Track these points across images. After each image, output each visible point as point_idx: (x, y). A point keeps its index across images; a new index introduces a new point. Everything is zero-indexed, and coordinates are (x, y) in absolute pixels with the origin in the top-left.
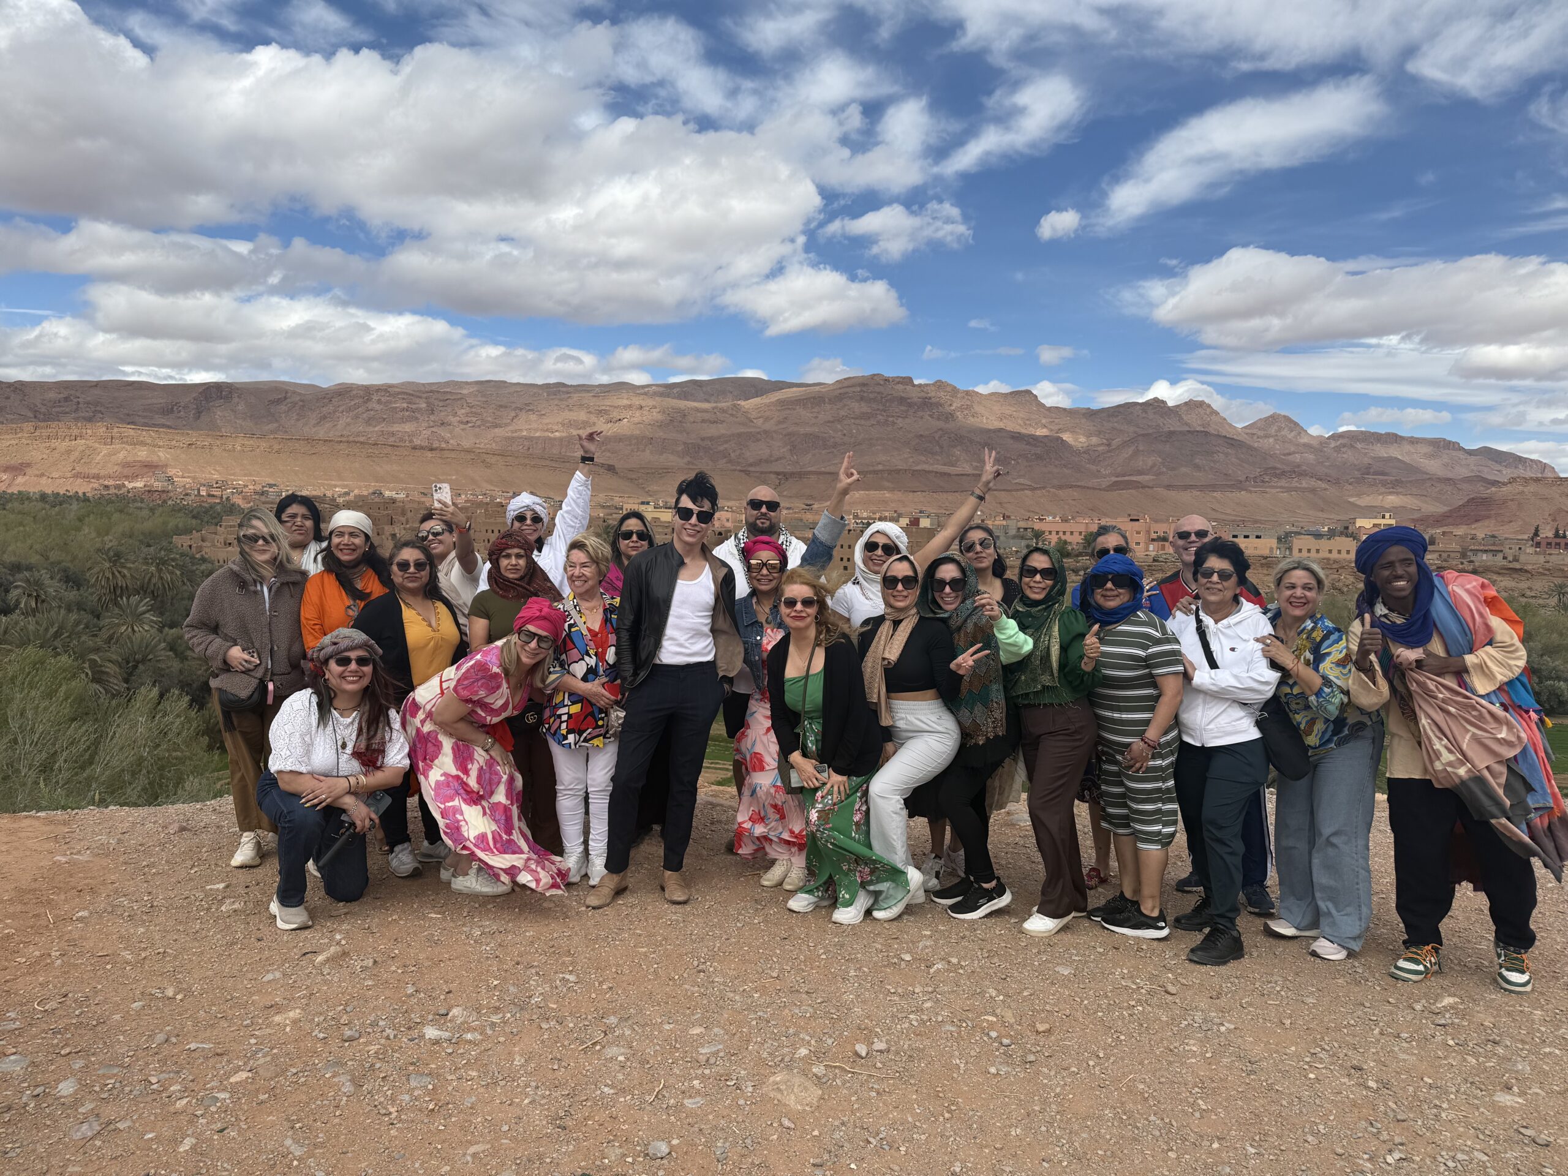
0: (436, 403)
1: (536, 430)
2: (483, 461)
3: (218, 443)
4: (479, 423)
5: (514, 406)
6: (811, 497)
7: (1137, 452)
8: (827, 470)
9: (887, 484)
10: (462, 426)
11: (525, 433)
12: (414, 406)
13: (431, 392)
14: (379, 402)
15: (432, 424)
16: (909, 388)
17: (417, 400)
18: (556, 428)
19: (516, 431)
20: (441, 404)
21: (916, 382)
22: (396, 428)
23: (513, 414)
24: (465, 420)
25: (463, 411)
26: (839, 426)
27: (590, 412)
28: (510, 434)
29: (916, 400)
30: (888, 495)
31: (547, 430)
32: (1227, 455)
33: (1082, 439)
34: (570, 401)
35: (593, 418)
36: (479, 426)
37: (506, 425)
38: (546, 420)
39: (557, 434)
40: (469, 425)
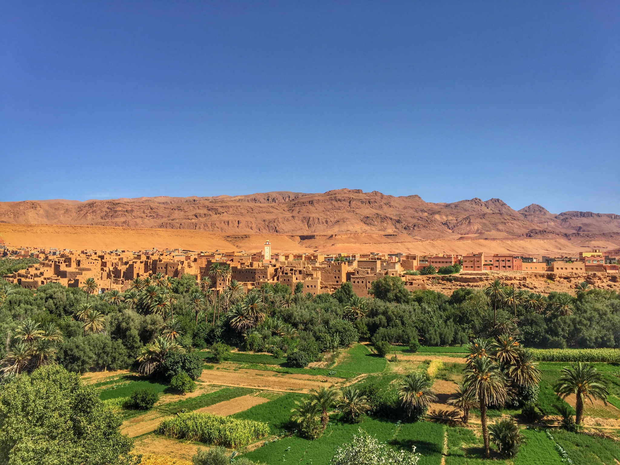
0: (136, 207)
1: (183, 219)
2: (157, 234)
3: (29, 229)
4: (155, 216)
5: (172, 208)
6: (316, 247)
7: (469, 222)
8: (323, 234)
9: (353, 240)
10: (148, 218)
11: (177, 221)
12: (125, 209)
13: (134, 202)
14: (108, 208)
15: (133, 217)
16: (360, 194)
17: (126, 206)
18: (192, 217)
19: (173, 220)
20: (138, 208)
21: (364, 192)
22: (116, 220)
23: (172, 211)
24: (149, 215)
25: (148, 211)
26: (328, 213)
27: (209, 210)
28: (170, 221)
29: (364, 200)
30: (353, 245)
31: (188, 219)
32: (512, 223)
33: (444, 218)
35: (210, 212)
36: (156, 218)
37: (169, 217)
38: (187, 214)
39: (193, 220)
40: (151, 217)
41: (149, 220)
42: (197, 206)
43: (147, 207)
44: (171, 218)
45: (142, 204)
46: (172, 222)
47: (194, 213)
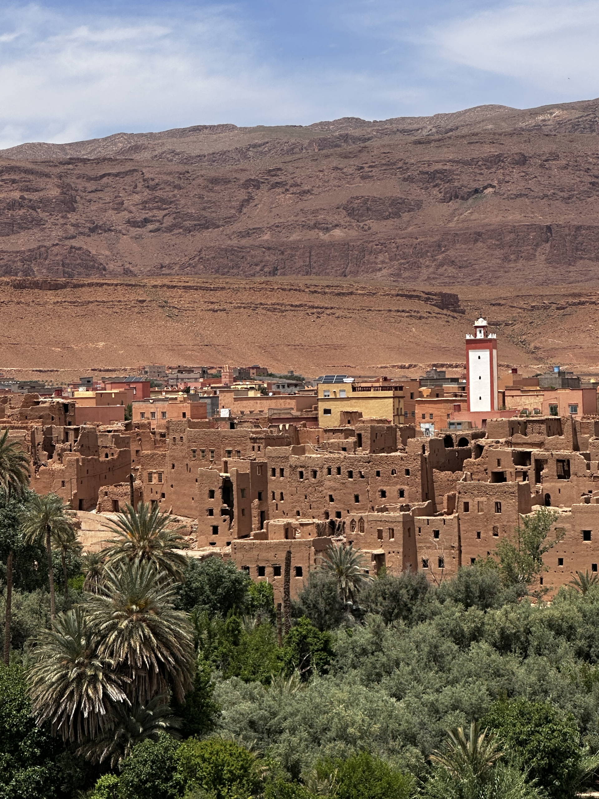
0: (81, 184)
1: (291, 227)
4: (168, 221)
5: (243, 177)
10: (134, 230)
11: (267, 237)
12: (35, 196)
15: (72, 230)
17: (41, 182)
18: (332, 218)
19: (247, 234)
20: (91, 186)
23: (242, 195)
24: (140, 216)
25: (137, 198)
27: (409, 179)
28: (234, 242)
31: (316, 226)
34: (364, 156)
35: (418, 193)
36: (169, 229)
37: (229, 220)
38: (310, 203)
39: (337, 233)
40: (150, 227)
41: (137, 238)
42: (357, 162)
43: (128, 179)
44: (238, 226)
45: (107, 169)
46: (244, 242)
47: (342, 197)
